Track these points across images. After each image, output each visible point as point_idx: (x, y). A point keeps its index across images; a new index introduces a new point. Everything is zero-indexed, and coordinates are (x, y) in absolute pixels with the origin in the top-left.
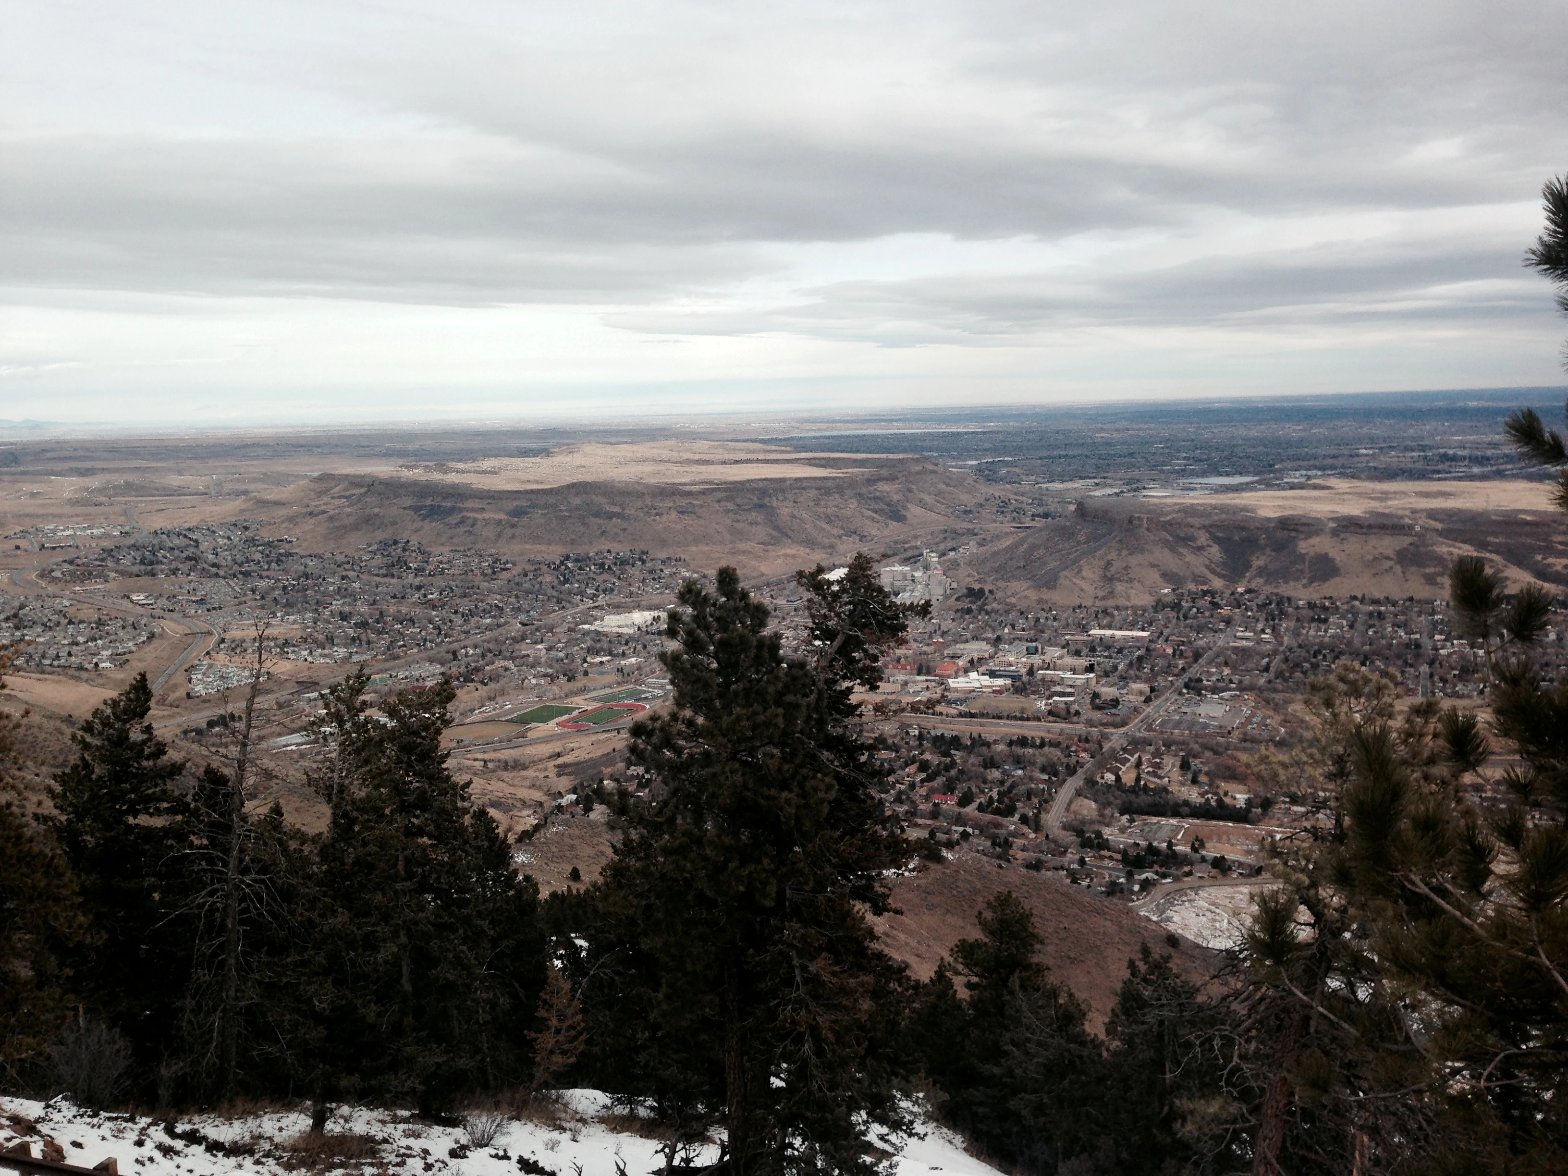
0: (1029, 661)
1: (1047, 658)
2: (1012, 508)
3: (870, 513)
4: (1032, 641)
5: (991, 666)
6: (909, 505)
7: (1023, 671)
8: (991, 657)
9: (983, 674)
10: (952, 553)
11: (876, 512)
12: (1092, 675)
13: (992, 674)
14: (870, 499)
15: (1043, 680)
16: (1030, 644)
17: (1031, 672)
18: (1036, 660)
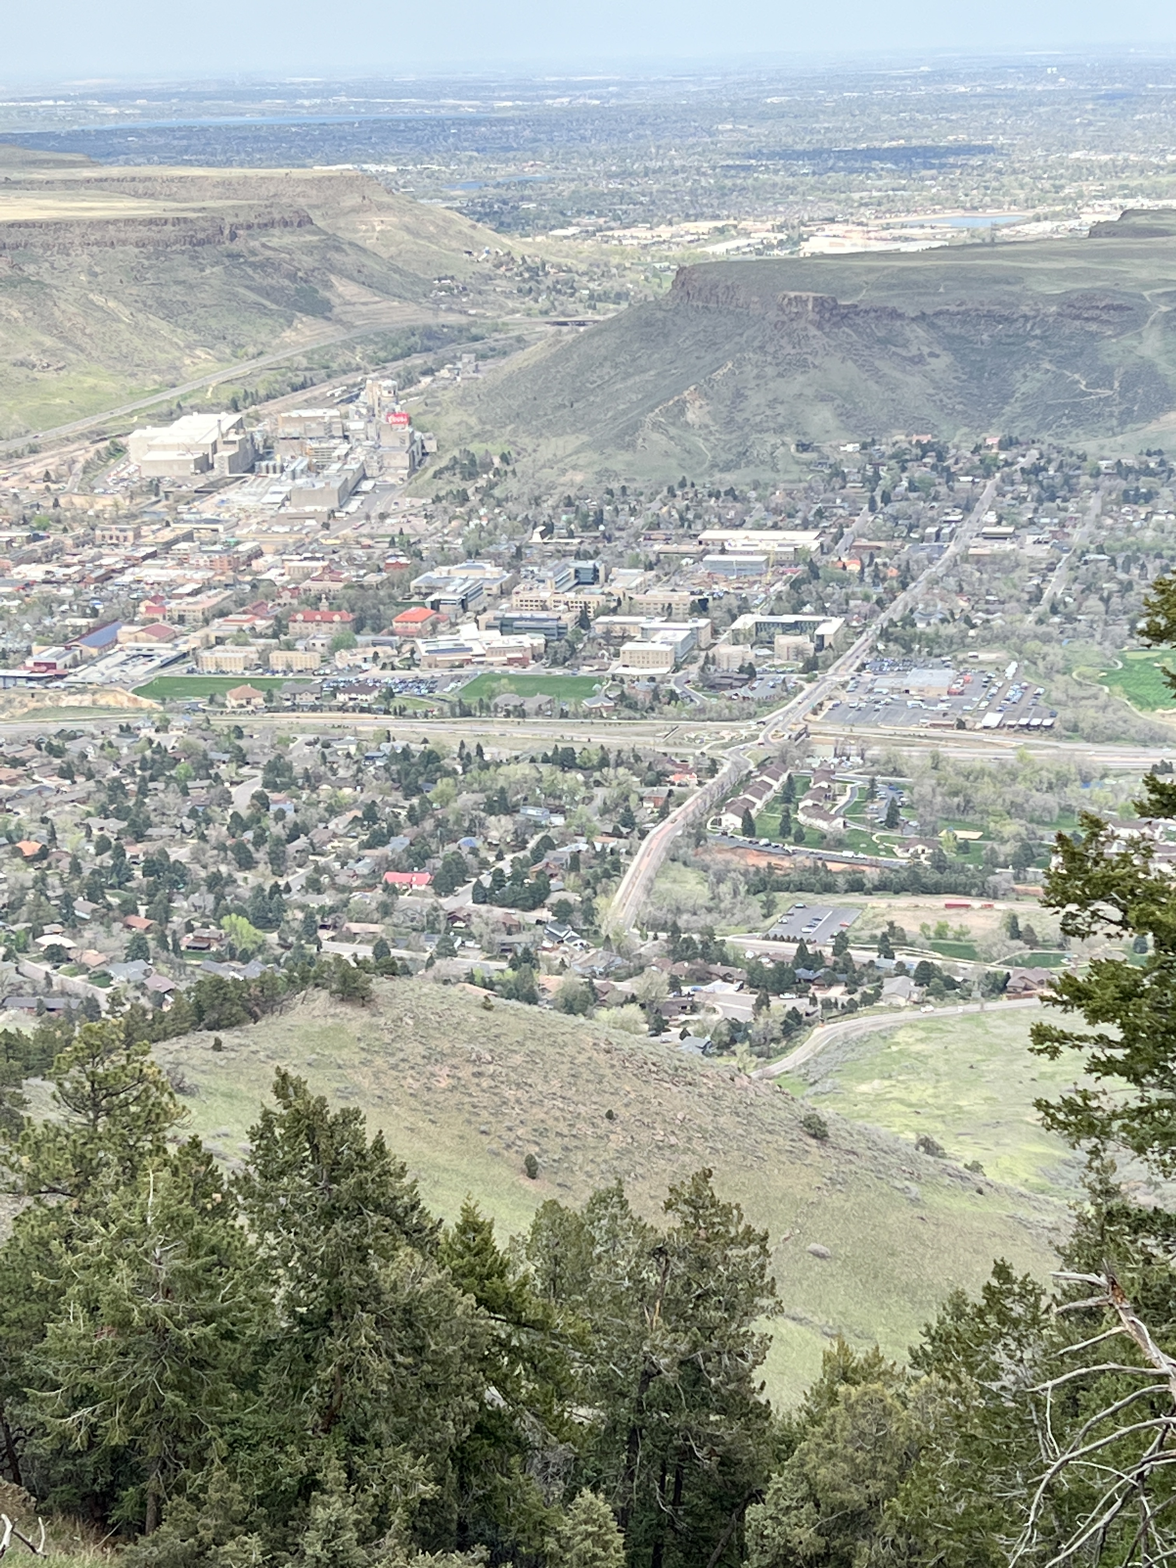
0: (582, 597)
1: (617, 588)
2: (549, 282)
3: (252, 297)
4: (587, 556)
5: (506, 608)
6: (333, 279)
7: (569, 619)
8: (505, 592)
9: (489, 627)
10: (426, 380)
11: (268, 295)
12: (703, 622)
13: (505, 626)
14: (253, 265)
15: (607, 635)
16: (581, 564)
17: (584, 622)
18: (593, 596)
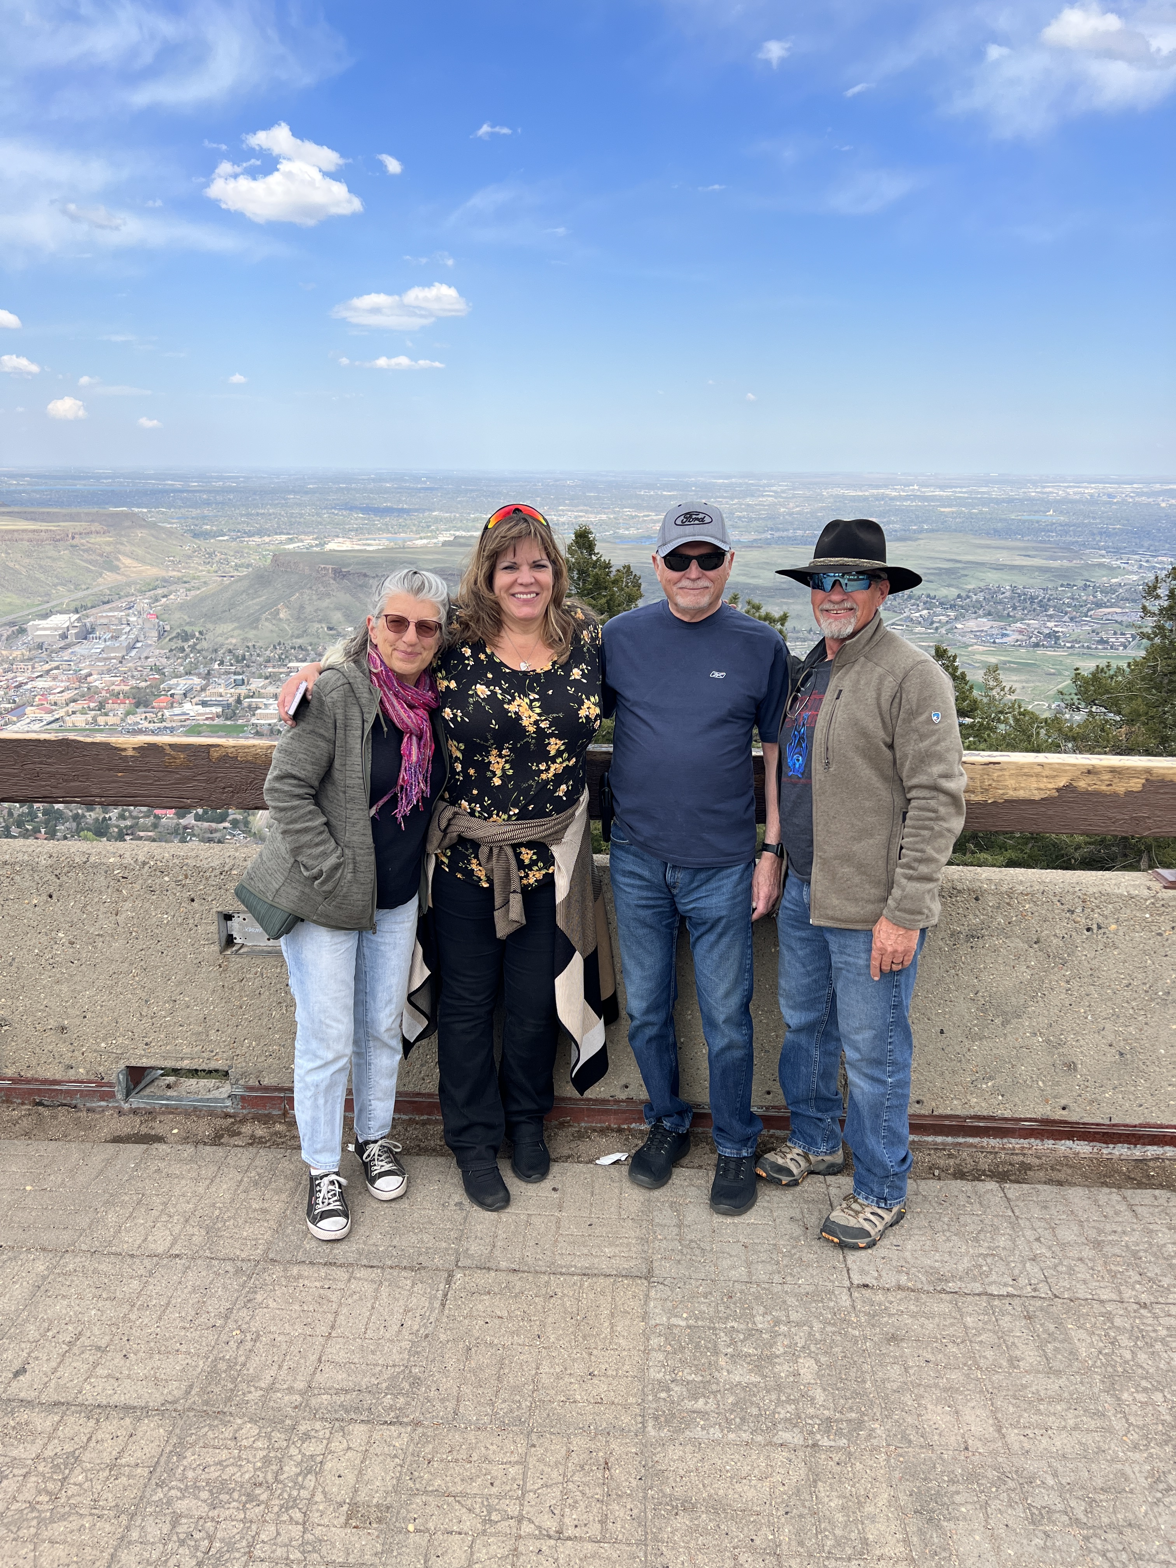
0: (237, 691)
1: (253, 687)
2: (217, 559)
3: (83, 564)
4: (239, 674)
5: (203, 696)
6: (121, 557)
7: (232, 700)
8: (203, 689)
9: (197, 704)
10: (164, 599)
11: (90, 563)
13: (204, 704)
14: (82, 550)
15: (249, 707)
16: (236, 677)
17: (239, 701)
18: (242, 690)
